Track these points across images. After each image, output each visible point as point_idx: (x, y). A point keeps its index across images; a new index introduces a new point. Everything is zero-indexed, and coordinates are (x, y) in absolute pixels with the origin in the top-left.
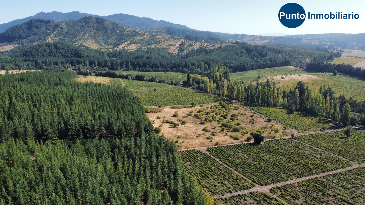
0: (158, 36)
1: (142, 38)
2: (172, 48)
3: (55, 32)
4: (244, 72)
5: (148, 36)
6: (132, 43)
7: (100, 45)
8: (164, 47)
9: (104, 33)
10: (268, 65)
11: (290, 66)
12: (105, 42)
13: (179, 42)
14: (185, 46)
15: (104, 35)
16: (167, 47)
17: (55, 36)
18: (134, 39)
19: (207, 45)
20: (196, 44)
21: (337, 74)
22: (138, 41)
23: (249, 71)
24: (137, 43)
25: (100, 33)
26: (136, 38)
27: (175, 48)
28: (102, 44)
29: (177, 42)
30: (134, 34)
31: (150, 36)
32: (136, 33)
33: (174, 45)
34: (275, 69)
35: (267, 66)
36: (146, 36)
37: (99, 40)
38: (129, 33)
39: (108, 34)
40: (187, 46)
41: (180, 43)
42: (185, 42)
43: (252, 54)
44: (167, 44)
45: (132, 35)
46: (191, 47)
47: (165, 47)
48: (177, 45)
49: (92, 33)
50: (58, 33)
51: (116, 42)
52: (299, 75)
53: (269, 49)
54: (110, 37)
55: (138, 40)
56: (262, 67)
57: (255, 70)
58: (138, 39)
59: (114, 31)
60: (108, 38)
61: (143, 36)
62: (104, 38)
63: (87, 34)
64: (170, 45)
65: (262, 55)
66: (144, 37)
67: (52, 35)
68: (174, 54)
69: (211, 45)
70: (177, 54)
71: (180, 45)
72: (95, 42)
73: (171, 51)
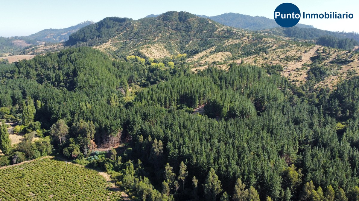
0: (266, 39)
1: (238, 41)
2: (292, 65)
3: (122, 33)
5: (248, 38)
6: (217, 51)
7: (171, 52)
8: (273, 62)
9: (183, 34)
12: (182, 47)
13: (309, 52)
14: (327, 61)
15: (183, 37)
16: (281, 63)
17: (119, 38)
18: (224, 43)
22: (229, 48)
24: (227, 51)
25: (179, 34)
26: (227, 41)
27: (299, 65)
28: (175, 50)
29: (305, 52)
30: (227, 34)
31: (253, 38)
32: (232, 34)
33: (299, 59)
36: (246, 38)
37: (173, 45)
38: (221, 33)
39: (189, 36)
40: (331, 62)
41: (312, 53)
42: (325, 52)
44: (282, 57)
45: (224, 37)
46: (345, 68)
47: (277, 62)
48: (306, 58)
49: (168, 34)
50: (125, 35)
51: (197, 48)
54: (191, 39)
55: (229, 46)
58: (230, 44)
59: (200, 30)
60: (187, 42)
61: (239, 38)
62: (182, 41)
63: (160, 35)
64: (288, 59)
66: (242, 40)
67: (116, 37)
68: (298, 83)
70: (303, 82)
71: (313, 59)
72: (165, 48)
73: (290, 75)
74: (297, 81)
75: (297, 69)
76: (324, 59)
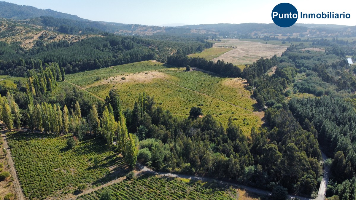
0: (18, 27)
2: (27, 41)
4: (96, 70)
5: (5, 26)
8: (17, 40)
10: (127, 60)
11: (153, 60)
13: (39, 34)
14: (46, 38)
16: (22, 41)
19: (72, 38)
20: (59, 36)
21: (191, 69)
23: (102, 69)
27: (31, 41)
29: (36, 34)
31: (8, 27)
33: (32, 38)
34: (134, 65)
35: (125, 61)
36: (3, 27)
40: (48, 39)
41: (40, 35)
42: (47, 34)
43: (117, 48)
44: (23, 37)
46: (52, 40)
47: (19, 40)
48: (36, 38)
52: (146, 74)
53: (138, 41)
56: (119, 62)
57: (110, 67)
64: (26, 38)
65: (127, 48)
68: (28, 49)
69: (76, 37)
70: (31, 48)
71: (39, 38)
73: (25, 46)
74: (28, 48)
75: (29, 43)
76: (45, 37)
